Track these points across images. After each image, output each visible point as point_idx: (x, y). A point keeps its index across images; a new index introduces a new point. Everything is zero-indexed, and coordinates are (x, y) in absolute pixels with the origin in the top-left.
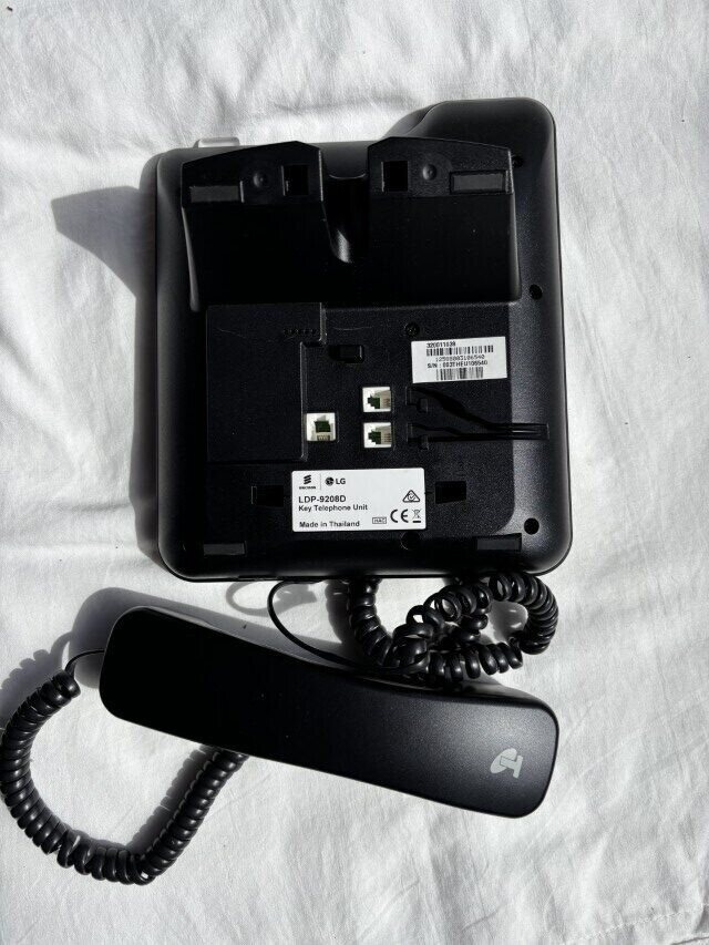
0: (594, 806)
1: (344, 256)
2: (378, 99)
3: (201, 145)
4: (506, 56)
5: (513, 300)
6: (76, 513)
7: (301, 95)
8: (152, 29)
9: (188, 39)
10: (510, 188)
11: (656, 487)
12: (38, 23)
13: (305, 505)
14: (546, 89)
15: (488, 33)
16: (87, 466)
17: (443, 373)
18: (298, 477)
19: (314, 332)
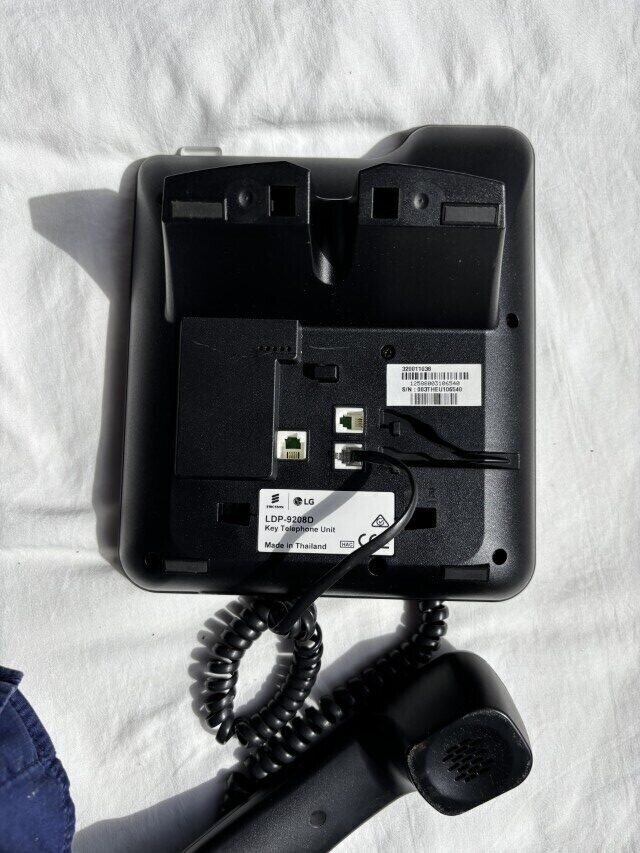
0: (541, 827)
1: (325, 277)
2: (361, 118)
3: (184, 153)
4: (490, 85)
5: (489, 328)
6: (37, 517)
7: (285, 111)
8: (140, 36)
9: (175, 48)
10: (502, 222)
11: (616, 514)
12: (24, 23)
13: (271, 524)
14: (525, 119)
15: (473, 63)
16: (51, 468)
17: (417, 397)
18: (265, 495)
19: (289, 349)
